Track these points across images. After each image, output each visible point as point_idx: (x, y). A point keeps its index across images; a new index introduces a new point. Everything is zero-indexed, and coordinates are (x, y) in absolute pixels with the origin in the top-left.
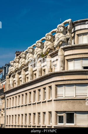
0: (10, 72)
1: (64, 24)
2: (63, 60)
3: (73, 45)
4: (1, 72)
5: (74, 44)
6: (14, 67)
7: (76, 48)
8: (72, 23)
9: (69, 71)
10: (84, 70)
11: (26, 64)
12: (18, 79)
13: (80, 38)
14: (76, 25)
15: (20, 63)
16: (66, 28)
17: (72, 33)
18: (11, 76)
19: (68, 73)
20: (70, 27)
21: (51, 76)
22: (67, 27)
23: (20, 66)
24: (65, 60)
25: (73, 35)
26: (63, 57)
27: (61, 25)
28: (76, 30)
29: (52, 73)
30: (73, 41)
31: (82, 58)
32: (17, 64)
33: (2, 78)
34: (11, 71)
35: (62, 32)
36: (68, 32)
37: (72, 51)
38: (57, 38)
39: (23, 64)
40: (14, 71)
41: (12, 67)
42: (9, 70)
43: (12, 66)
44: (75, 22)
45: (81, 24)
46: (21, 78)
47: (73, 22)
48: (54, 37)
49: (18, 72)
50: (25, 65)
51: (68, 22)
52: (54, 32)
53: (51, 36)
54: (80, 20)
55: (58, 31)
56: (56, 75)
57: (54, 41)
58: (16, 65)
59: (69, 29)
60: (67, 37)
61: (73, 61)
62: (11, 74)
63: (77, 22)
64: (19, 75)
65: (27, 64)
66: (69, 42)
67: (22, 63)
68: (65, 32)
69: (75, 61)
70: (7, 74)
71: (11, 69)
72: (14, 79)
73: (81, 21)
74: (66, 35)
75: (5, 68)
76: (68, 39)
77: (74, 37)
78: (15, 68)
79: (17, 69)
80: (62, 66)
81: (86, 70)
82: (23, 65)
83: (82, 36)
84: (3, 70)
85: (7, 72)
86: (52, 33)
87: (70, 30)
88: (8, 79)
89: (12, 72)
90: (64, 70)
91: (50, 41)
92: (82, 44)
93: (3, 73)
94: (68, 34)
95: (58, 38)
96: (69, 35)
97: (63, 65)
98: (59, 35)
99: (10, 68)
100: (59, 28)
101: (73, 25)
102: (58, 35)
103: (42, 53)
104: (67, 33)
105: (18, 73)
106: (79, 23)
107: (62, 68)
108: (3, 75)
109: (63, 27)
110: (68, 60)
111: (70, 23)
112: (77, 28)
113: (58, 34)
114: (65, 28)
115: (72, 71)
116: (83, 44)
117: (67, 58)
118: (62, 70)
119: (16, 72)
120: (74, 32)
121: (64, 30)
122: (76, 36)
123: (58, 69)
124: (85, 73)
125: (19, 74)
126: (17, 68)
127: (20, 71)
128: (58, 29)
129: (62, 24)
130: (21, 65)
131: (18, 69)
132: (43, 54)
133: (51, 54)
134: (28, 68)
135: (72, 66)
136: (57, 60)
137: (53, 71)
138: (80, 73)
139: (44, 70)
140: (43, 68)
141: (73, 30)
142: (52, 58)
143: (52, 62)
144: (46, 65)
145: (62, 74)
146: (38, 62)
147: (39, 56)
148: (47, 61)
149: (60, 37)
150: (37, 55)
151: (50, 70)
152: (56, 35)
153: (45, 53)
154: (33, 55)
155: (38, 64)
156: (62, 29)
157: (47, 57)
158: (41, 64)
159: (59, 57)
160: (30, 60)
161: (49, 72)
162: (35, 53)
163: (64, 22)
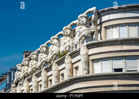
0: (17, 78)
1: (87, 14)
2: (87, 61)
3: (99, 41)
4: (5, 79)
5: (101, 39)
6: (23, 71)
7: (103, 44)
8: (98, 12)
9: (95, 75)
10: (116, 73)
11: (38, 67)
12: (28, 87)
13: (109, 31)
14: (102, 14)
15: (30, 66)
16: (90, 19)
17: (98, 25)
18: (19, 84)
19: (94, 78)
20: (95, 18)
21: (72, 82)
22: (91, 17)
23: (30, 70)
24: (90, 61)
25: (99, 28)
26: (86, 56)
27: (83, 15)
28: (103, 20)
29: (72, 78)
30: (99, 35)
31: (112, 57)
32: (27, 67)
33: (6, 87)
34: (18, 77)
35: (85, 25)
36: (92, 23)
37: (98, 48)
38: (78, 32)
39: (34, 68)
40: (22, 78)
41: (20, 73)
42: (16, 76)
43: (19, 71)
44: (101, 10)
45: (109, 14)
46: (31, 86)
47: (99, 11)
48: (74, 31)
49: (27, 78)
50: (37, 69)
51: (92, 11)
52: (74, 24)
53: (70, 30)
54: (108, 8)
55: (79, 23)
56: (78, 80)
57: (74, 36)
58: (25, 69)
59: (94, 20)
60: (91, 30)
61: (101, 61)
63: (104, 10)
64: (29, 82)
65: (39, 67)
66: (94, 37)
67: (33, 67)
69: (103, 62)
70: (13, 81)
71: (19, 75)
73: (109, 9)
74: (90, 28)
75: (10, 74)
76: (92, 34)
77: (100, 31)
78: (24, 74)
79: (26, 75)
80: (85, 69)
81: (118, 73)
82: (34, 69)
83: (111, 28)
84: (8, 76)
85: (12, 79)
86: (71, 26)
87: (95, 22)
88: (14, 89)
89: (19, 79)
90: (89, 74)
91: (69, 36)
92: (111, 40)
93: (7, 81)
94: (93, 26)
95: (80, 32)
96: (94, 28)
97: (87, 67)
98: (81, 28)
99: (17, 73)
100: (80, 19)
101: (99, 15)
102: (80, 28)
103: (59, 52)
104: (91, 25)
105: (27, 80)
106: (107, 13)
107: (86, 72)
108: (8, 83)
109: (85, 17)
110: (93, 61)
111: (94, 12)
112: (104, 18)
113: (79, 27)
114: (89, 19)
115: (99, 74)
116: (113, 40)
117: (92, 58)
118: (86, 74)
119: (25, 78)
120: (101, 24)
121: (87, 21)
122: (103, 29)
123: (81, 73)
124: (116, 77)
125: (30, 80)
126: (26, 73)
127: (30, 77)
128: (79, 21)
129: (84, 14)
130: (32, 68)
131: (28, 74)
132: (61, 53)
133: (71, 54)
134: (40, 73)
135: (99, 69)
136: (80, 60)
137: (74, 75)
138: (110, 77)
139: (63, 75)
140: (61, 72)
141: (99, 21)
142: (72, 58)
143: (73, 64)
144: (64, 68)
145: (86, 79)
146: (53, 64)
147: (55, 56)
148: (65, 62)
149: (81, 30)
150: (52, 55)
151: (70, 74)
152: (77, 29)
153: (62, 52)
154: (47, 56)
155: (54, 67)
156: (84, 20)
157: (66, 57)
158: (58, 67)
159: (82, 57)
160: (44, 62)
161: (69, 76)
162: (50, 52)
163: (86, 12)
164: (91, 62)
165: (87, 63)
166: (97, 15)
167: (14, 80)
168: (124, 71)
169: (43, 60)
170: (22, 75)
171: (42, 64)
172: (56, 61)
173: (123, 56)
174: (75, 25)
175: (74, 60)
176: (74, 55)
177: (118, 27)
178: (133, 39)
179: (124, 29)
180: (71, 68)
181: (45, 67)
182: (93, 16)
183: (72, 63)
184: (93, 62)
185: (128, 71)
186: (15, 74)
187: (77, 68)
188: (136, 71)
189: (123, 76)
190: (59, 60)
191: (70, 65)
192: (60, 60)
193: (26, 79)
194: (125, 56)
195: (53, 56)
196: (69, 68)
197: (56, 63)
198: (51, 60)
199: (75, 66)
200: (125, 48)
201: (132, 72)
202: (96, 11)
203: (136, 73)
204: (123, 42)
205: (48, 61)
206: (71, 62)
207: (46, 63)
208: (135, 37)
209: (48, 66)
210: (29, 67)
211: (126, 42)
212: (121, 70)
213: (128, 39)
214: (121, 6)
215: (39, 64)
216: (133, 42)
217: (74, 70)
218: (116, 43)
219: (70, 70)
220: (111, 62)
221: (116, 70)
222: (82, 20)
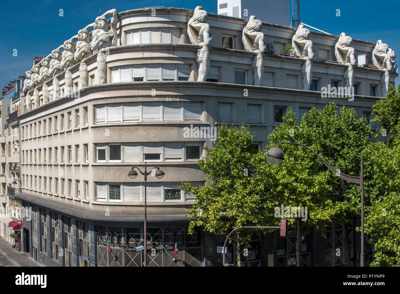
0: (26, 87)
1: (106, 16)
2: (104, 68)
3: (118, 47)
4: (13, 87)
5: (121, 44)
6: (32, 79)
7: (123, 50)
8: (118, 15)
9: (113, 84)
10: (136, 82)
11: (49, 75)
12: (38, 97)
13: (130, 36)
14: (122, 17)
15: (41, 74)
16: (109, 21)
17: (117, 29)
18: (28, 93)
19: (112, 88)
20: (114, 21)
21: (87, 92)
22: (110, 20)
23: (40, 77)
24: (108, 69)
25: (118, 32)
26: (104, 64)
27: (101, 17)
28: (123, 24)
29: (88, 87)
30: (119, 40)
31: (132, 65)
32: (37, 75)
33: (15, 96)
34: (27, 85)
35: (103, 28)
36: (111, 27)
37: (117, 54)
38: (95, 36)
39: (45, 76)
40: (32, 86)
41: (29, 81)
42: (25, 85)
43: (28, 79)
44: (121, 13)
45: (130, 17)
46: (42, 95)
47: (119, 13)
48: (91, 35)
49: (37, 87)
50: (48, 77)
51: (111, 13)
52: (90, 27)
53: (86, 33)
54: (129, 11)
55: (97, 26)
56: (94, 90)
57: (91, 40)
58: (35, 77)
59: (113, 23)
60: (110, 35)
61: (120, 69)
62: (27, 90)
63: (124, 13)
64: (39, 91)
65: (51, 74)
66: (112, 42)
67: (44, 74)
68: (106, 28)
69: (122, 70)
70: (22, 90)
71: (28, 83)
72: (32, 98)
73: (130, 12)
74: (109, 32)
75: (19, 81)
76: (111, 38)
77: (119, 36)
78: (33, 82)
79: (36, 83)
80: (102, 78)
81: (138, 82)
82: (45, 77)
83: (132, 33)
84: (16, 84)
85: (21, 88)
86: (88, 29)
87: (114, 25)
88: (23, 98)
89: (28, 88)
90: (106, 83)
91: (84, 41)
92: (132, 45)
93: (15, 89)
94: (112, 30)
95: (97, 36)
96: (113, 32)
97: (104, 76)
98: (99, 32)
99: (26, 81)
100: (98, 22)
101: (119, 18)
102: (97, 32)
103: (74, 59)
104: (109, 29)
105: (37, 89)
106: (128, 15)
107: (102, 81)
108: (16, 91)
109: (103, 20)
110: (111, 69)
111: (113, 14)
112: (125, 22)
113: (97, 30)
114: (107, 22)
115: (118, 84)
116: (133, 45)
117: (110, 65)
118: (103, 83)
119: (34, 87)
120: (121, 27)
121: (105, 25)
122: (123, 33)
123: (97, 82)
124: (136, 87)
125: (40, 89)
126: (36, 81)
127: (40, 86)
128: (97, 24)
129: (103, 17)
130: (42, 76)
131: (38, 82)
132: (75, 59)
133: (86, 60)
134: (52, 81)
135: (117, 77)
136: (96, 68)
137: (90, 84)
138: (130, 87)
139: (77, 84)
140: (75, 81)
141: (118, 24)
142: (88, 65)
143: (89, 72)
144: (79, 76)
145: (103, 89)
146: (66, 72)
147: (68, 63)
148: (80, 70)
149: (99, 34)
150: (65, 61)
151: (85, 83)
152: (94, 32)
153: (77, 58)
154: (59, 62)
155: (68, 75)
156: (102, 23)
157: (81, 64)
158: (71, 75)
159: (98, 64)
160: (56, 69)
161: (84, 86)
162: (63, 59)
163: (105, 14)
164: (108, 70)
165: (105, 71)
166: (116, 18)
167: (22, 88)
168: (145, 80)
169: (54, 67)
170: (31, 83)
171: (53, 71)
172: (69, 68)
173: (144, 64)
174: (92, 29)
175: (90, 68)
176: (90, 62)
177: (140, 32)
178: (155, 45)
179: (146, 34)
180: (86, 77)
181: (57, 75)
182: (112, 19)
183: (88, 70)
184: (111, 70)
185: (149, 80)
186: (24, 82)
187: (93, 77)
188: (158, 80)
189: (144, 86)
190: (72, 67)
191: (85, 73)
192: (74, 67)
193: (36, 88)
194: (147, 64)
195: (66, 63)
196: (84, 76)
197: (70, 70)
198: (63, 67)
199: (91, 74)
200: (147, 55)
201: (154, 81)
202: (115, 13)
203: (158, 83)
204: (145, 49)
205: (61, 68)
206: (86, 70)
207: (59, 70)
208: (157, 43)
209: (61, 74)
210: (39, 75)
211: (148, 48)
212: (141, 79)
213: (150, 45)
214: (143, 9)
215: (50, 71)
216: (156, 48)
217: (90, 78)
218: (138, 49)
219: (85, 79)
220: (131, 71)
221: (136, 79)
222: (99, 23)
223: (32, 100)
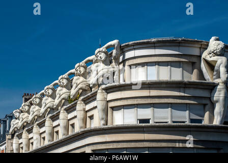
0: (13, 128)
1: (107, 48)
2: (105, 108)
3: (122, 83)
5: (124, 81)
6: (21, 119)
8: (120, 47)
9: (115, 126)
10: (141, 124)
11: (41, 115)
12: (27, 140)
14: (126, 49)
15: (31, 113)
16: (110, 54)
17: (120, 63)
18: (15, 135)
19: (113, 131)
20: (116, 54)
21: (85, 135)
22: (112, 53)
23: (31, 117)
24: (109, 108)
25: (121, 66)
26: (104, 103)
27: (101, 49)
28: (127, 57)
29: (86, 129)
30: (121, 76)
31: (137, 104)
32: (26, 114)
35: (104, 62)
36: (113, 61)
37: (120, 92)
38: (95, 70)
39: (36, 115)
40: (20, 128)
41: (17, 121)
42: (12, 125)
43: (16, 119)
44: (124, 44)
45: (135, 49)
46: (32, 138)
47: (122, 45)
49: (26, 128)
50: (39, 117)
51: (113, 44)
52: (89, 60)
53: (84, 67)
54: (133, 42)
55: (97, 60)
56: (93, 133)
58: (24, 117)
59: (115, 56)
61: (122, 109)
62: (15, 132)
63: (128, 45)
64: (29, 133)
65: (43, 114)
67: (35, 114)
68: (108, 62)
69: (125, 110)
70: (8, 132)
71: (16, 124)
72: (20, 141)
73: (135, 43)
74: (110, 66)
75: (5, 122)
78: (22, 122)
79: (25, 124)
80: (102, 119)
81: (144, 125)
82: (36, 117)
83: (137, 68)
84: (2, 125)
85: (8, 129)
87: (117, 59)
88: (9, 141)
89: (16, 129)
90: (107, 125)
91: (82, 76)
94: (114, 64)
96: (115, 66)
97: (104, 116)
99: (14, 122)
100: (98, 55)
101: (122, 50)
103: (70, 96)
104: (111, 62)
105: (27, 130)
106: (132, 47)
107: (103, 122)
108: (2, 133)
109: (104, 52)
110: (113, 108)
111: (116, 46)
112: (129, 55)
113: (96, 64)
114: (108, 55)
115: (120, 126)
117: (111, 104)
118: (104, 125)
119: (23, 129)
120: (124, 61)
121: (106, 58)
122: (127, 68)
123: (96, 123)
124: (142, 130)
125: (30, 131)
126: (25, 122)
127: (30, 127)
128: (97, 57)
129: (103, 49)
131: (27, 123)
132: (71, 97)
133: (84, 98)
134: (44, 122)
135: (120, 119)
136: (96, 107)
137: (88, 126)
138: (134, 130)
139: (73, 125)
140: (71, 122)
141: (121, 57)
142: (86, 104)
143: (87, 112)
144: (75, 117)
145: (104, 131)
146: (61, 111)
147: (63, 101)
148: (77, 109)
150: (60, 99)
151: (82, 125)
152: (93, 67)
153: (74, 96)
154: (53, 100)
155: (63, 115)
156: (103, 56)
157: (78, 102)
158: (66, 115)
159: (98, 103)
160: (49, 108)
161: (81, 128)
162: (58, 96)
163: (106, 46)
164: (110, 110)
165: (105, 111)
166: (119, 50)
168: (151, 123)
169: (47, 106)
170: (20, 124)
171: (46, 110)
172: (65, 107)
173: (151, 104)
174: (91, 62)
175: (88, 107)
176: (88, 101)
177: (146, 66)
178: (164, 82)
179: (153, 70)
180: (84, 118)
181: (50, 115)
182: (114, 51)
183: (86, 110)
184: (113, 110)
185: (156, 123)
186: (12, 122)
187: (91, 117)
188: (167, 123)
189: (150, 129)
190: (68, 106)
191: (82, 112)
192: (70, 106)
193: (25, 130)
194: (154, 104)
195: (61, 101)
196: (82, 117)
197: (65, 109)
198: (58, 106)
199: (89, 114)
200: (154, 93)
202: (118, 45)
203: (166, 125)
204: (152, 86)
205: (55, 107)
206: (84, 109)
207: (52, 109)
209: (55, 113)
210: (29, 114)
211: (155, 86)
212: (147, 121)
213: (158, 82)
214: (149, 40)
215: (43, 110)
216: (165, 86)
217: (88, 119)
219: (83, 119)
220: (136, 111)
221: (141, 121)
222: (100, 56)
223: (20, 144)
